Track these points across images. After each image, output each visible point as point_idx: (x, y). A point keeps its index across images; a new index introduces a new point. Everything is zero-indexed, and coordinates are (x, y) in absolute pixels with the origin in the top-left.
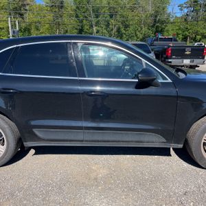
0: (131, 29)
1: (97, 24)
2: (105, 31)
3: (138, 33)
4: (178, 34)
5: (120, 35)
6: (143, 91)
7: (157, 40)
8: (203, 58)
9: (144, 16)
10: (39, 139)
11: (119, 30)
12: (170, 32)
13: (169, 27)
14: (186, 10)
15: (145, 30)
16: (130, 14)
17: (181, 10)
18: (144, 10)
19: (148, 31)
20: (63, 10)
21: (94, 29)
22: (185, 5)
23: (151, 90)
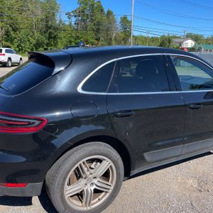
3: (30, 38)
4: (70, 42)
9: (35, 20)
11: (7, 33)
12: (63, 39)
17: (69, 18)
19: (41, 36)
22: (72, 14)
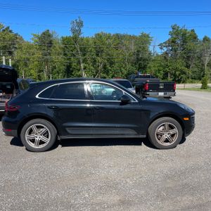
0: (116, 66)
1: (85, 61)
2: (92, 68)
3: (123, 69)
4: (159, 70)
5: (106, 71)
6: (123, 107)
7: (137, 77)
8: (174, 91)
9: (128, 54)
10: (68, 134)
11: (105, 67)
12: (152, 68)
13: (151, 64)
14: (165, 49)
15: (129, 66)
16: (115, 53)
17: (161, 48)
18: (128, 49)
19: (132, 67)
20: (51, 48)
21: (82, 65)
22: (164, 45)
23: (128, 106)
